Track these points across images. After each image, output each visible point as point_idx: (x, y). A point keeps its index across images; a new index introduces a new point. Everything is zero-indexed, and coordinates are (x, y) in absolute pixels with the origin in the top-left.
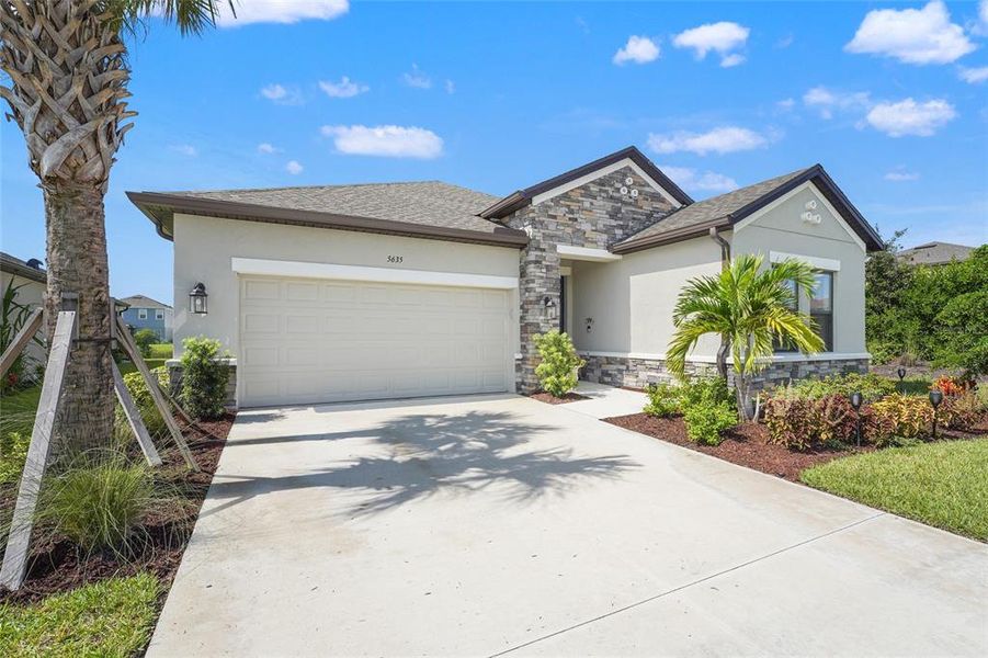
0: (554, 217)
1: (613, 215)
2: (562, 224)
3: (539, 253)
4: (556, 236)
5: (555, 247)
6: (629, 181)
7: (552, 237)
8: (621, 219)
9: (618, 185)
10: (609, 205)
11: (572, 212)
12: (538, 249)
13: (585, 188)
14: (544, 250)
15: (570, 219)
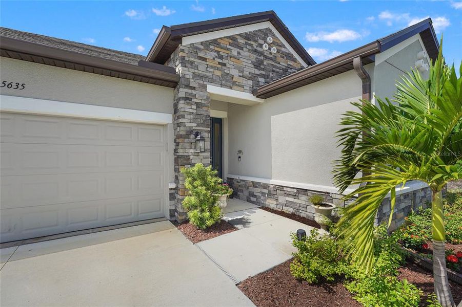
0: (205, 59)
1: (258, 65)
2: (212, 67)
3: (189, 91)
4: (206, 77)
5: (205, 87)
6: (270, 39)
7: (202, 77)
8: (263, 70)
9: (261, 42)
10: (254, 57)
11: (221, 57)
12: (188, 86)
13: (232, 38)
14: (194, 88)
15: (219, 63)
